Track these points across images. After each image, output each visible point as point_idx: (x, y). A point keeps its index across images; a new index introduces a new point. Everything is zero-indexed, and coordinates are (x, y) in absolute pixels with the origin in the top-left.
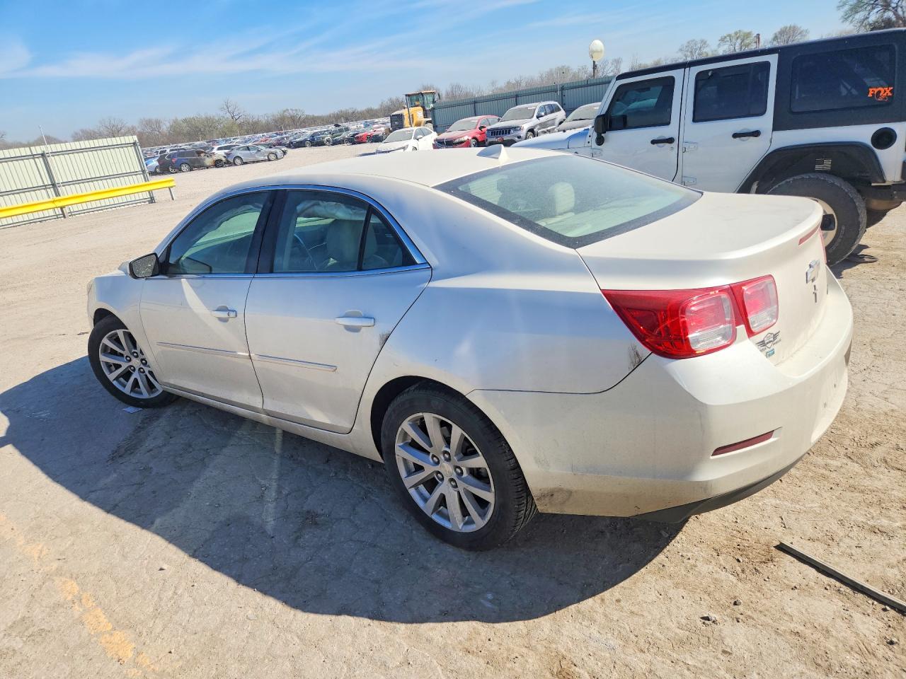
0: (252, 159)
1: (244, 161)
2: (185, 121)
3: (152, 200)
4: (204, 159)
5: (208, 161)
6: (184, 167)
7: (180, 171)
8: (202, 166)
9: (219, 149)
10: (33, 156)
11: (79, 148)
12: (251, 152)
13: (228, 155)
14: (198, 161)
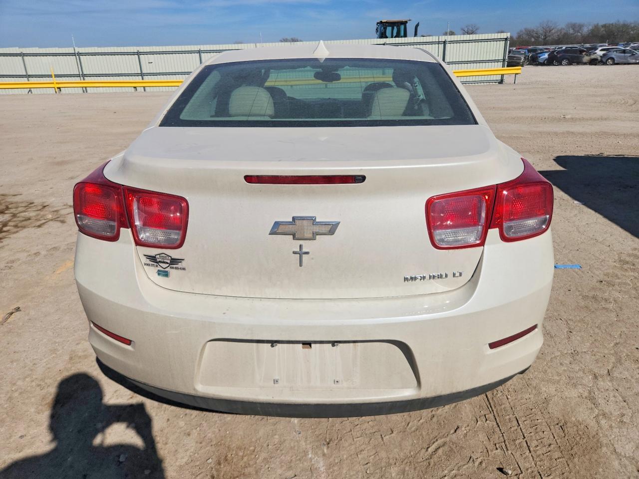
0: (624, 61)
1: (616, 62)
2: (604, 26)
3: (501, 82)
4: (584, 57)
5: (586, 59)
6: (564, 62)
7: (561, 64)
8: (579, 62)
9: (602, 50)
10: (439, 43)
11: (480, 38)
12: (626, 55)
13: (604, 55)
14: (578, 57)
